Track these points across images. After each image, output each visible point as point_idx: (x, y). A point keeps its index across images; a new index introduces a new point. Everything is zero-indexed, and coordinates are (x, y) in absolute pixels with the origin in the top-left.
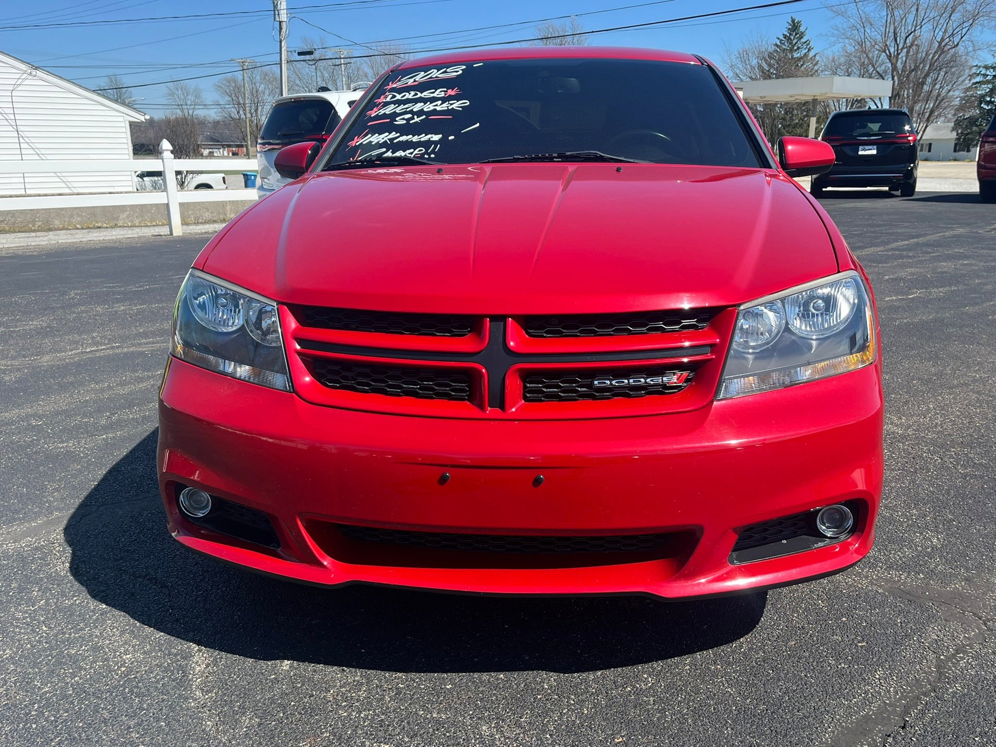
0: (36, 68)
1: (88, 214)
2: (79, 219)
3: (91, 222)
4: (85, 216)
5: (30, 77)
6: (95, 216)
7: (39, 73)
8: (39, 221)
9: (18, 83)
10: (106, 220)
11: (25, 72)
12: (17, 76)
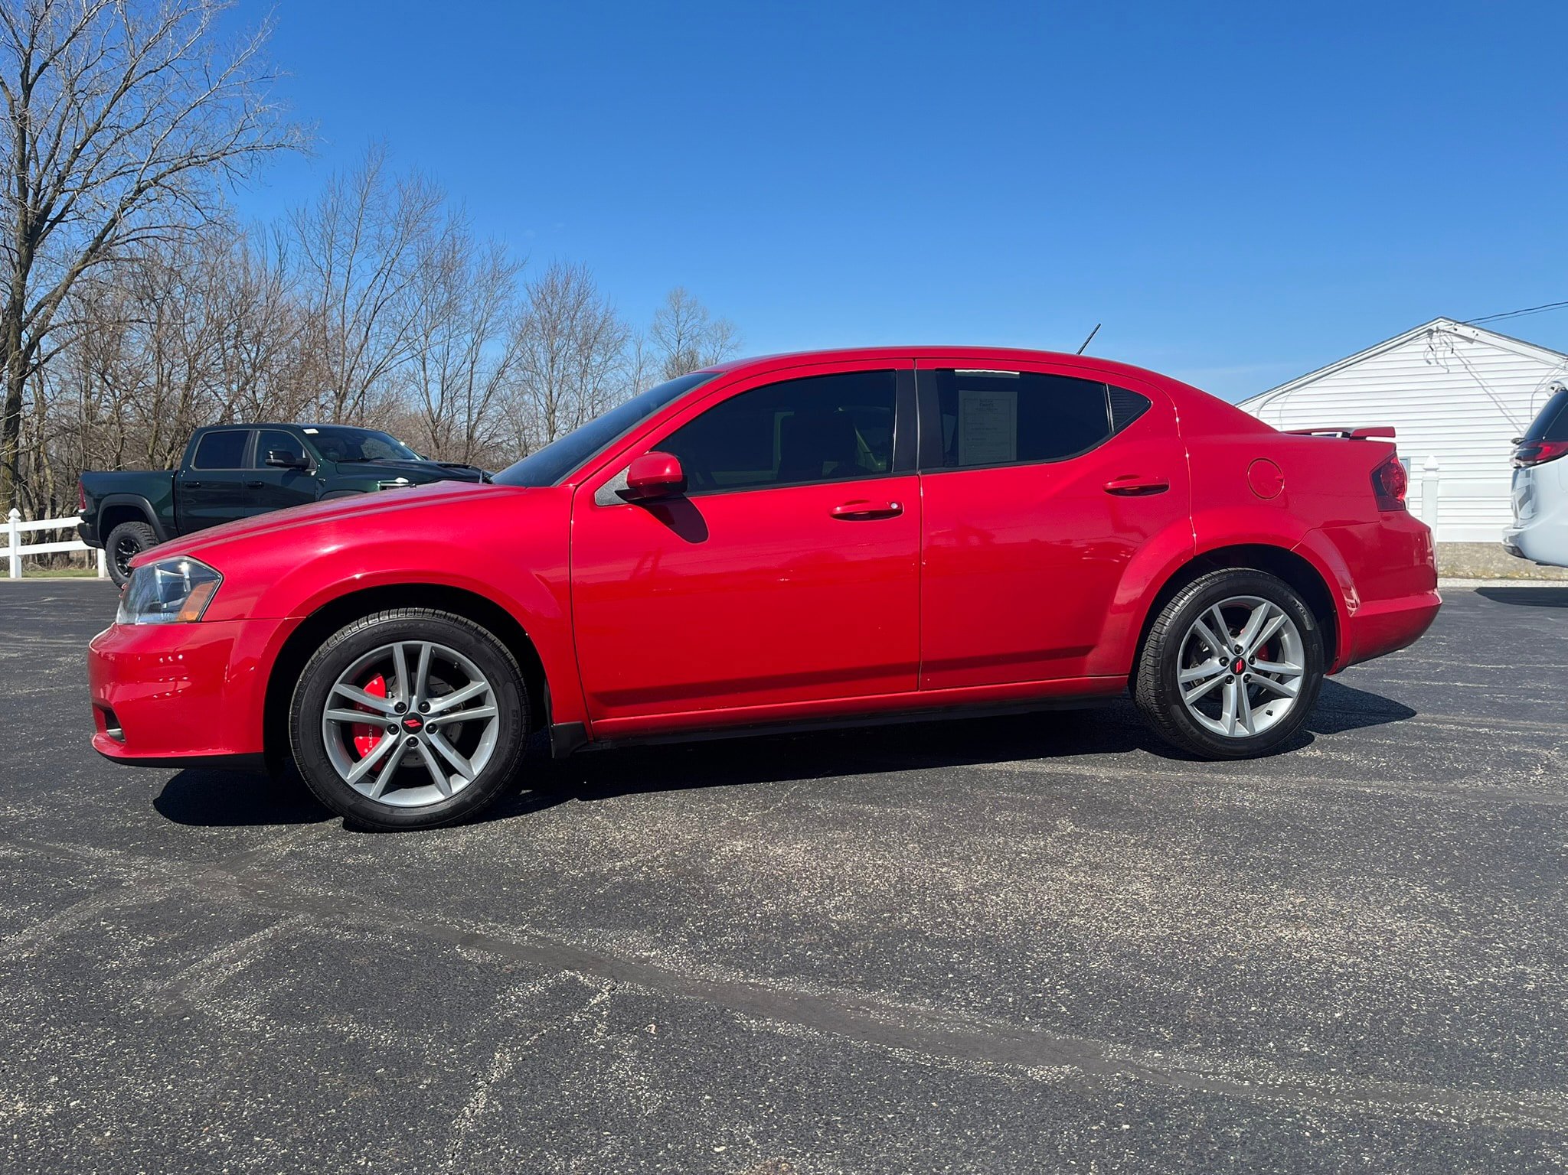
11: (1557, 366)
12: (1545, 373)
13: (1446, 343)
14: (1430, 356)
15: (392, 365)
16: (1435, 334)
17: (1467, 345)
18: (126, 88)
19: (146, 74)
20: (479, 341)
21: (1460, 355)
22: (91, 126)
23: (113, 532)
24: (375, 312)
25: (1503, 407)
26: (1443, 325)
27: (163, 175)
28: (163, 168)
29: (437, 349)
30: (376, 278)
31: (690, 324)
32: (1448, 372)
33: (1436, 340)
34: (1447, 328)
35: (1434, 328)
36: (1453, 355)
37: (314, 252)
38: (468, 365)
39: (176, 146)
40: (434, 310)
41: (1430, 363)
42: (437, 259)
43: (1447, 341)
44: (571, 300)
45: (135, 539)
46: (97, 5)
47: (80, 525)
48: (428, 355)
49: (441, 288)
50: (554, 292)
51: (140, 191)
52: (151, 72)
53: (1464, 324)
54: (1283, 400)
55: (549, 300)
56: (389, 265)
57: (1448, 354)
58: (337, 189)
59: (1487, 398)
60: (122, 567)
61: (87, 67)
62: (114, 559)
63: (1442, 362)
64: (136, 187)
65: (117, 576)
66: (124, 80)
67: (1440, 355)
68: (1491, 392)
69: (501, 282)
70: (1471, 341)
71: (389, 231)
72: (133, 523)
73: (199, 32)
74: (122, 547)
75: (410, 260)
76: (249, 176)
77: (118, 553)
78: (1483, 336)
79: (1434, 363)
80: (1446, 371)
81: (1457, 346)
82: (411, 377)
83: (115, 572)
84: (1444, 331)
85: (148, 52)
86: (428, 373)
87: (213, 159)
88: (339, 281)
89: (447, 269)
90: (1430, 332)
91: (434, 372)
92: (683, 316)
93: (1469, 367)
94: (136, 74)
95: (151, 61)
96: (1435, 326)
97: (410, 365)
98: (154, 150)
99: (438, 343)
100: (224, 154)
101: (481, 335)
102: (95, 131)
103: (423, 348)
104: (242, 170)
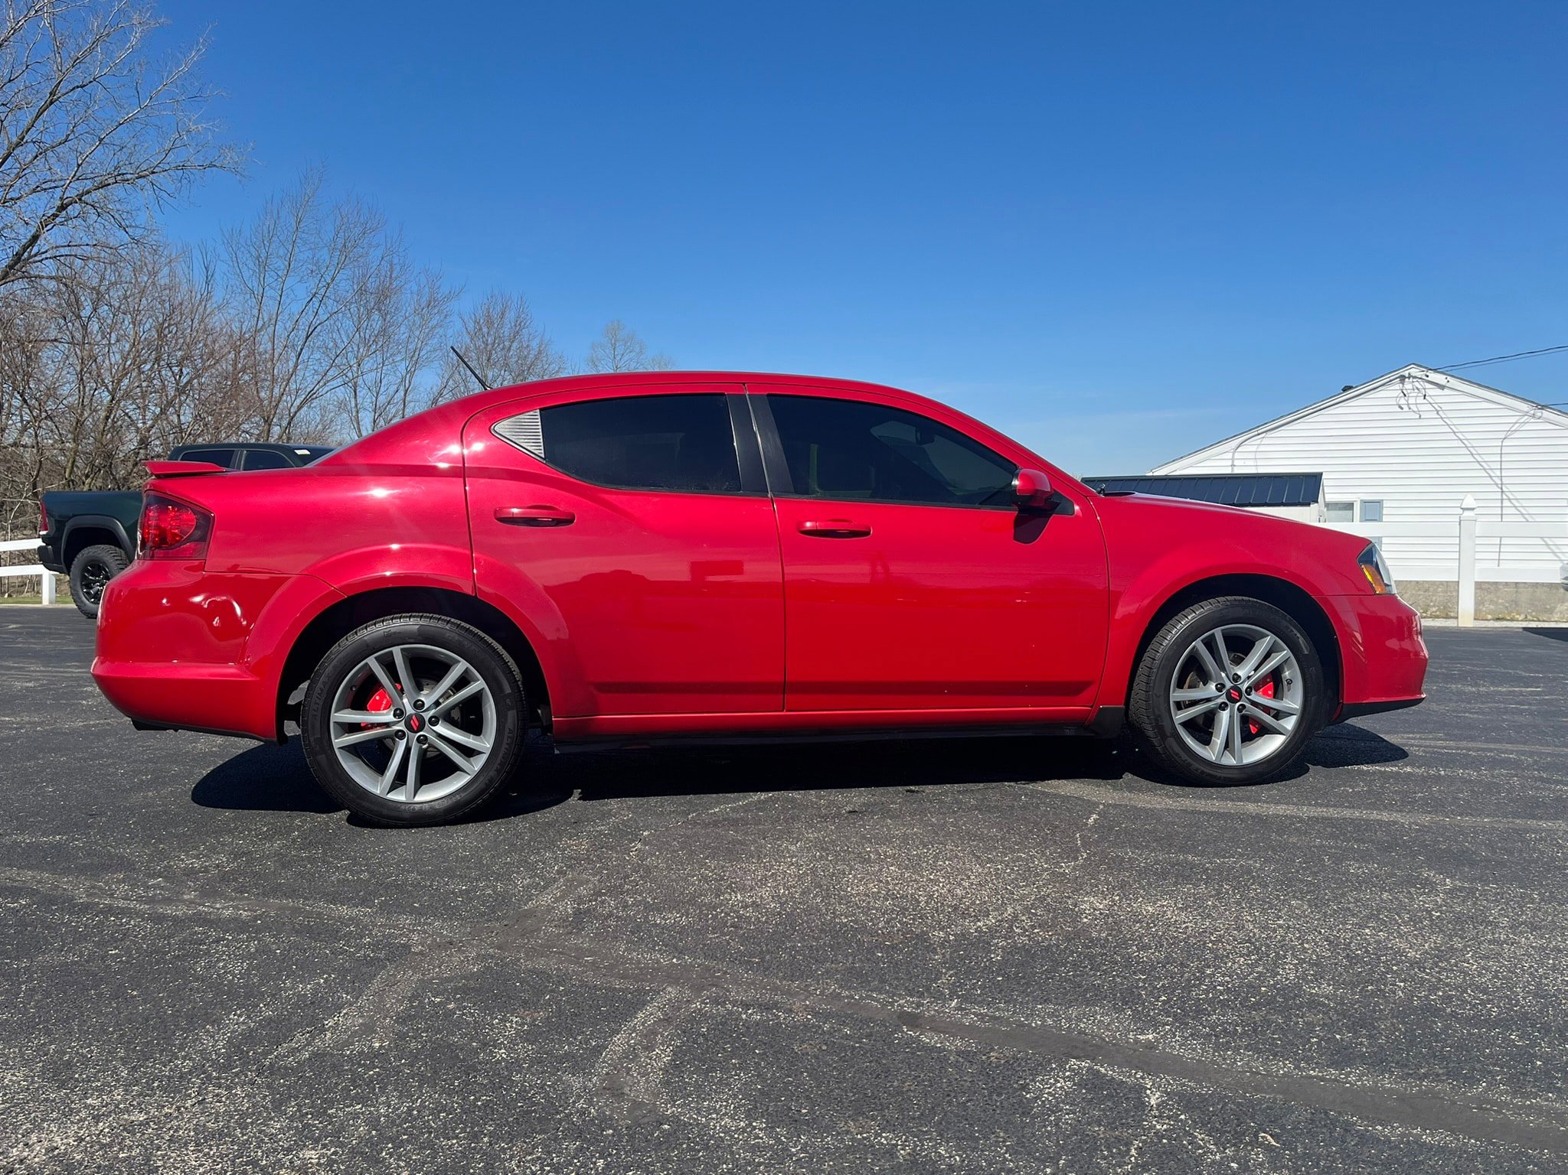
0: (1543, 407)
1: (1507, 602)
2: (1492, 607)
3: (1509, 613)
4: (1502, 604)
5: (1532, 420)
6: (1517, 605)
7: (1546, 414)
8: (1434, 606)
9: (1513, 429)
10: (1533, 611)
11: (1526, 414)
12: (1514, 420)
13: (1418, 389)
14: (1403, 401)
15: (324, 392)
16: (1407, 380)
17: (1439, 392)
18: (52, 103)
19: (74, 89)
20: (413, 369)
21: (1432, 401)
22: (15, 140)
23: (79, 556)
24: (307, 337)
25: (1474, 452)
26: (1415, 371)
27: (88, 192)
28: (89, 184)
29: (370, 378)
30: (309, 302)
31: (626, 358)
32: (1420, 418)
33: (1408, 385)
34: (1419, 375)
35: (1406, 374)
36: (1425, 401)
37: (246, 274)
38: (401, 393)
39: (102, 161)
40: (367, 337)
41: (1402, 408)
42: (372, 285)
43: (1419, 387)
44: (506, 331)
45: (104, 563)
46: (26, 16)
47: (40, 548)
48: (360, 382)
49: (376, 316)
50: (490, 323)
51: (63, 208)
52: (78, 87)
53: (1435, 370)
54: (1258, 442)
55: (485, 330)
56: (323, 291)
57: (1421, 400)
58: (275, 211)
59: (1458, 444)
60: (88, 593)
61: (10, 81)
62: (79, 584)
63: (1414, 408)
64: (59, 203)
65: (82, 602)
66: (51, 94)
67: (1412, 401)
68: (1462, 437)
69: (436, 311)
70: (1442, 387)
71: (324, 254)
72: (102, 546)
73: (129, 49)
74: (88, 571)
75: (345, 286)
76: (176, 195)
77: (84, 578)
78: (1454, 383)
79: (1406, 408)
80: (1418, 416)
81: (1429, 392)
82: (342, 406)
83: (80, 598)
84: (1415, 377)
85: (78, 66)
86: (359, 400)
87: (141, 177)
88: (270, 306)
89: (383, 295)
90: (1403, 378)
91: (365, 398)
92: (619, 350)
93: (1440, 413)
94: (62, 90)
95: (78, 77)
96: (1407, 372)
97: (341, 393)
98: (79, 166)
99: (371, 371)
100: (153, 173)
101: (415, 363)
102: (18, 145)
103: (356, 375)
104: (171, 189)
